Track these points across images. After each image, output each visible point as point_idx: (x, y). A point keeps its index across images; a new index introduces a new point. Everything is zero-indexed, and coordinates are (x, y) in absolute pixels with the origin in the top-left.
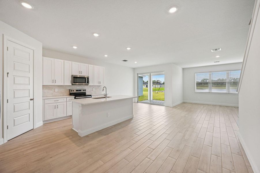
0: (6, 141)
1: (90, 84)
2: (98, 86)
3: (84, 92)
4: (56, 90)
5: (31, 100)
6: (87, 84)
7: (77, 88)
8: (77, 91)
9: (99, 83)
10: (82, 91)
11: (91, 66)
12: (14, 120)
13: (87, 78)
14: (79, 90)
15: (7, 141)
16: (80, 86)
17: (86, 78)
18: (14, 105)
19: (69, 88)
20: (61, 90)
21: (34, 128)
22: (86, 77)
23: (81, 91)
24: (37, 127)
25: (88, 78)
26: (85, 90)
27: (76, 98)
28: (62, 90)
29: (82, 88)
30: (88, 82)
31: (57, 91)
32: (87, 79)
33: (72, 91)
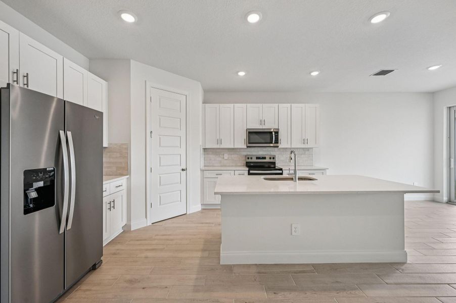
0: (149, 224)
1: (283, 144)
2: (303, 149)
3: (272, 160)
4: (226, 156)
5: (183, 170)
6: (276, 145)
7: (258, 152)
8: (258, 158)
9: (305, 141)
10: (267, 160)
11: (284, 107)
12: (160, 197)
13: (275, 132)
14: (261, 156)
15: (151, 224)
16: (264, 149)
17: (273, 133)
18: (161, 175)
19: (245, 153)
20: (233, 156)
21: (188, 213)
22: (272, 130)
23: (265, 158)
24: (191, 212)
25: (277, 133)
26: (273, 158)
27: (251, 172)
28: (235, 156)
29: (269, 153)
30: (277, 142)
31: (227, 158)
32: (274, 135)
33: (248, 158)
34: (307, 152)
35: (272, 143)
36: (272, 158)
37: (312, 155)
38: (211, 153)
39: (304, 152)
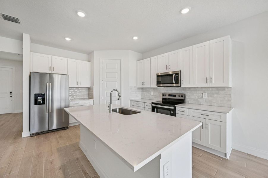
1: (185, 85)
3: (180, 98)
6: (177, 85)
9: (208, 80)
11: (186, 50)
13: (176, 74)
14: (172, 94)
17: (174, 75)
18: (107, 101)
19: (163, 92)
23: (175, 96)
29: (176, 92)
30: (177, 82)
34: (222, 92)
35: (173, 83)
36: (181, 96)
37: (230, 95)
38: (145, 91)
39: (218, 91)
